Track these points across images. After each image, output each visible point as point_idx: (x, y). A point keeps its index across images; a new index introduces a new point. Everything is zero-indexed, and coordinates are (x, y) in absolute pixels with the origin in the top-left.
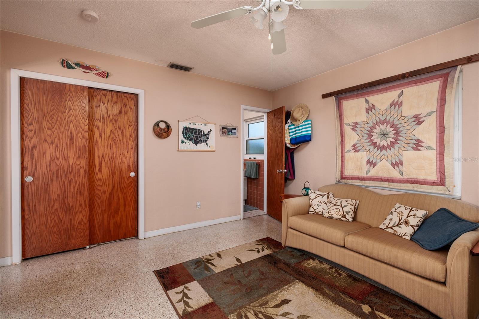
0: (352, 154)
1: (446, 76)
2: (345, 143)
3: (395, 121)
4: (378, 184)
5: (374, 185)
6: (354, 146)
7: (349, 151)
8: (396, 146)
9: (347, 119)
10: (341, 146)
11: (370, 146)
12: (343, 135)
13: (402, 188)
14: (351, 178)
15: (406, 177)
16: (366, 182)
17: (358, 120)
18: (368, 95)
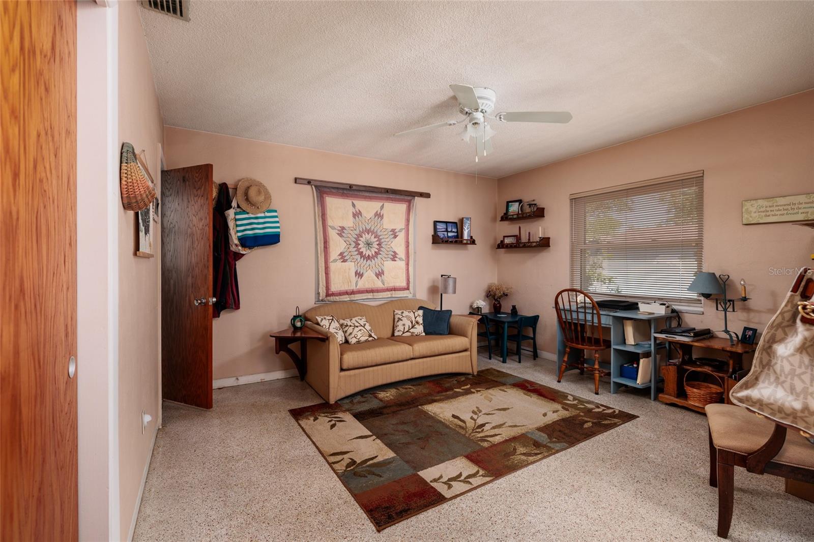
0: (339, 264)
1: (409, 202)
2: (331, 250)
3: (378, 232)
4: (364, 296)
5: (361, 298)
6: (341, 254)
7: (335, 261)
8: (379, 256)
9: (333, 221)
10: (325, 254)
11: (357, 256)
12: (328, 240)
13: (384, 297)
14: (340, 293)
15: (386, 286)
16: (356, 295)
17: (345, 225)
18: (355, 199)
